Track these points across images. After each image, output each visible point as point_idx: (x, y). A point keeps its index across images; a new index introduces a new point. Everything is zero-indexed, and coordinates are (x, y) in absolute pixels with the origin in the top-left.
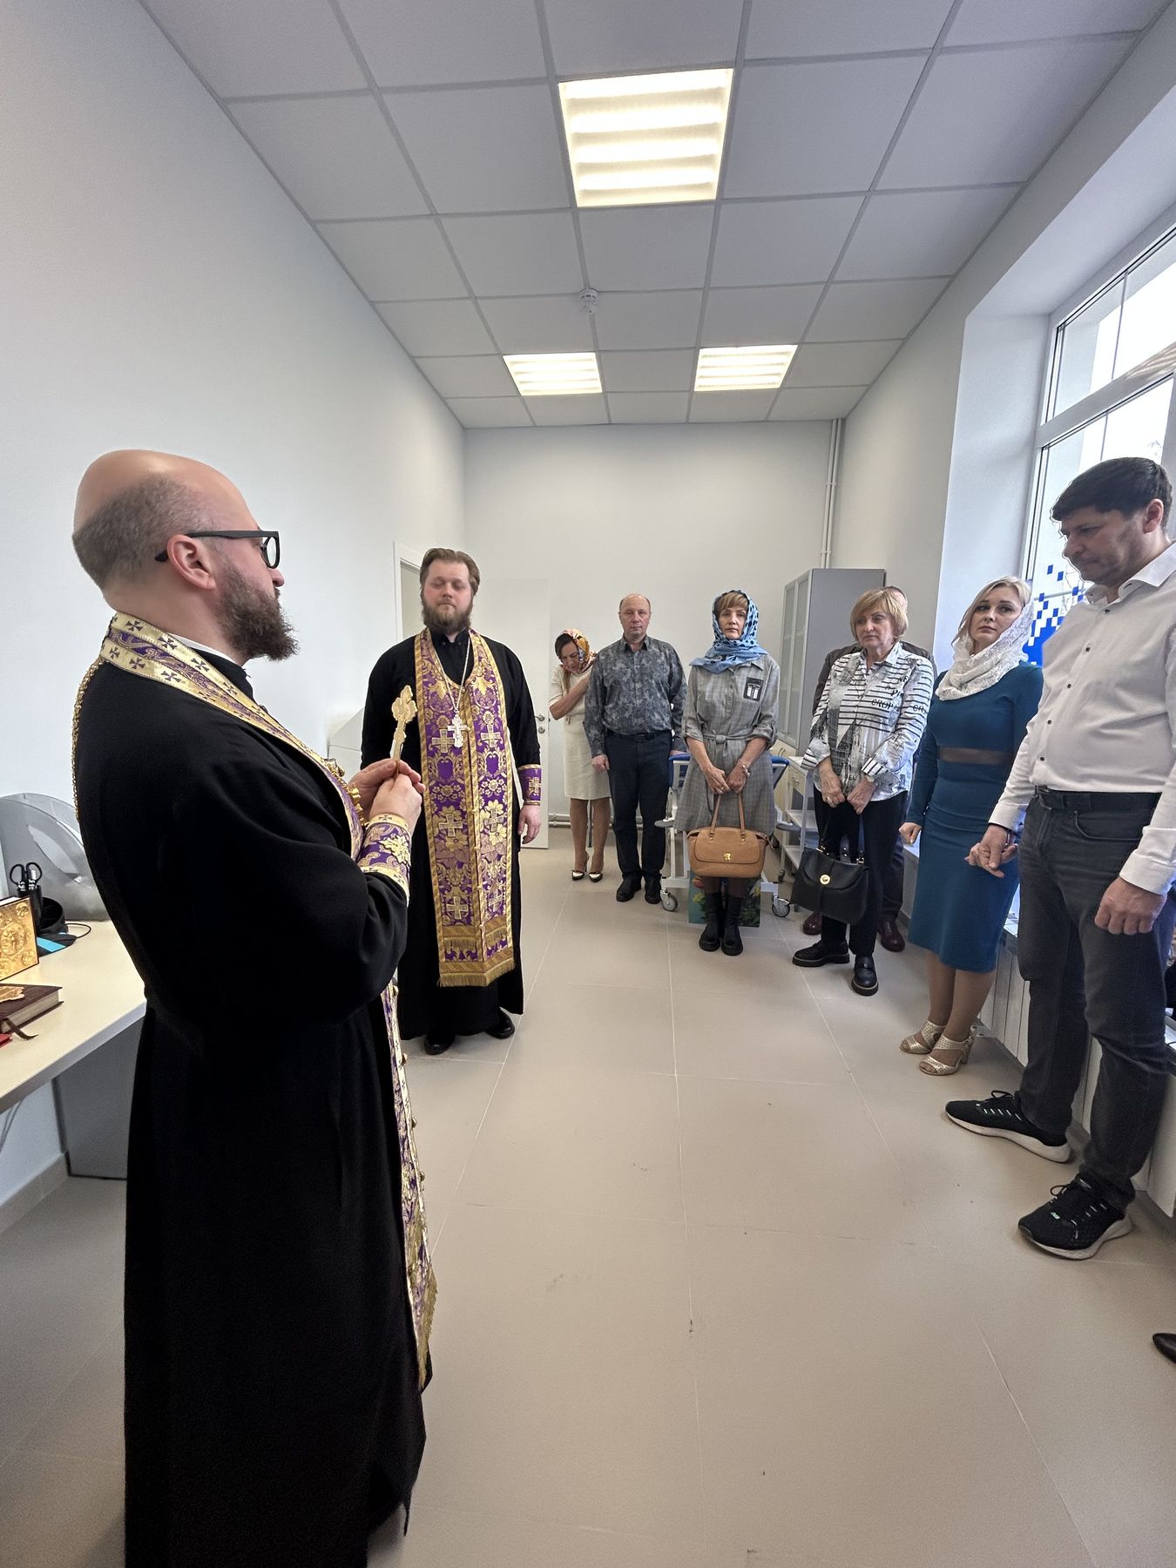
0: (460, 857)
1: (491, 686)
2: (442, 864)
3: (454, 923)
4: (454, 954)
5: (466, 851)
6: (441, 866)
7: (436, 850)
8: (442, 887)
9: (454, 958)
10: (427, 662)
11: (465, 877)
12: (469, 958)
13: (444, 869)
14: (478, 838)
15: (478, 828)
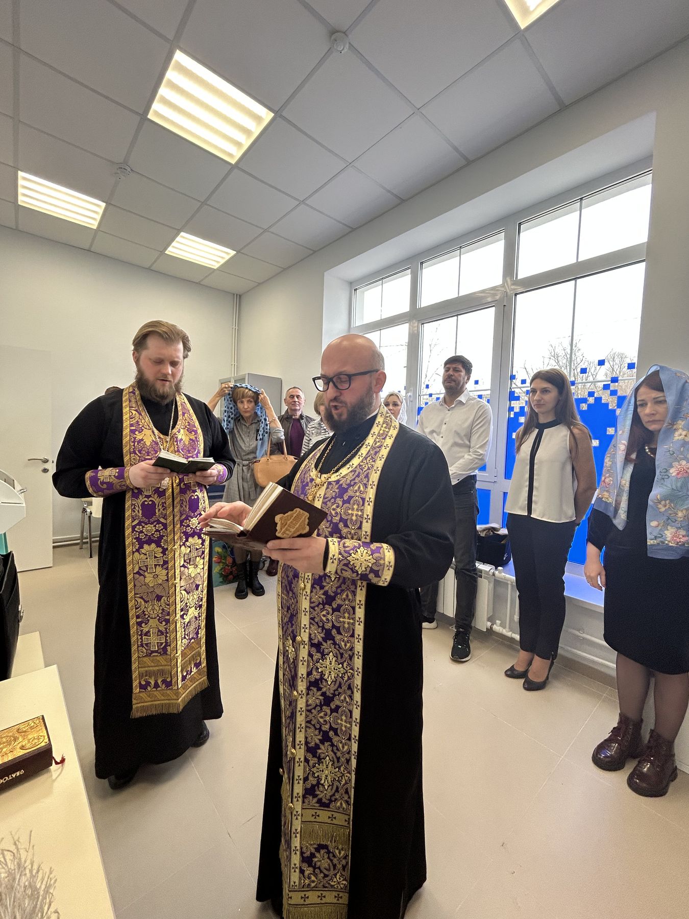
0: (158, 591)
1: (193, 437)
2: (142, 598)
3: (149, 655)
4: (148, 683)
5: (165, 585)
6: (139, 600)
7: (135, 586)
8: (139, 620)
9: (149, 688)
10: (134, 412)
11: (163, 609)
12: (164, 686)
13: (143, 603)
14: (177, 572)
15: (179, 562)
